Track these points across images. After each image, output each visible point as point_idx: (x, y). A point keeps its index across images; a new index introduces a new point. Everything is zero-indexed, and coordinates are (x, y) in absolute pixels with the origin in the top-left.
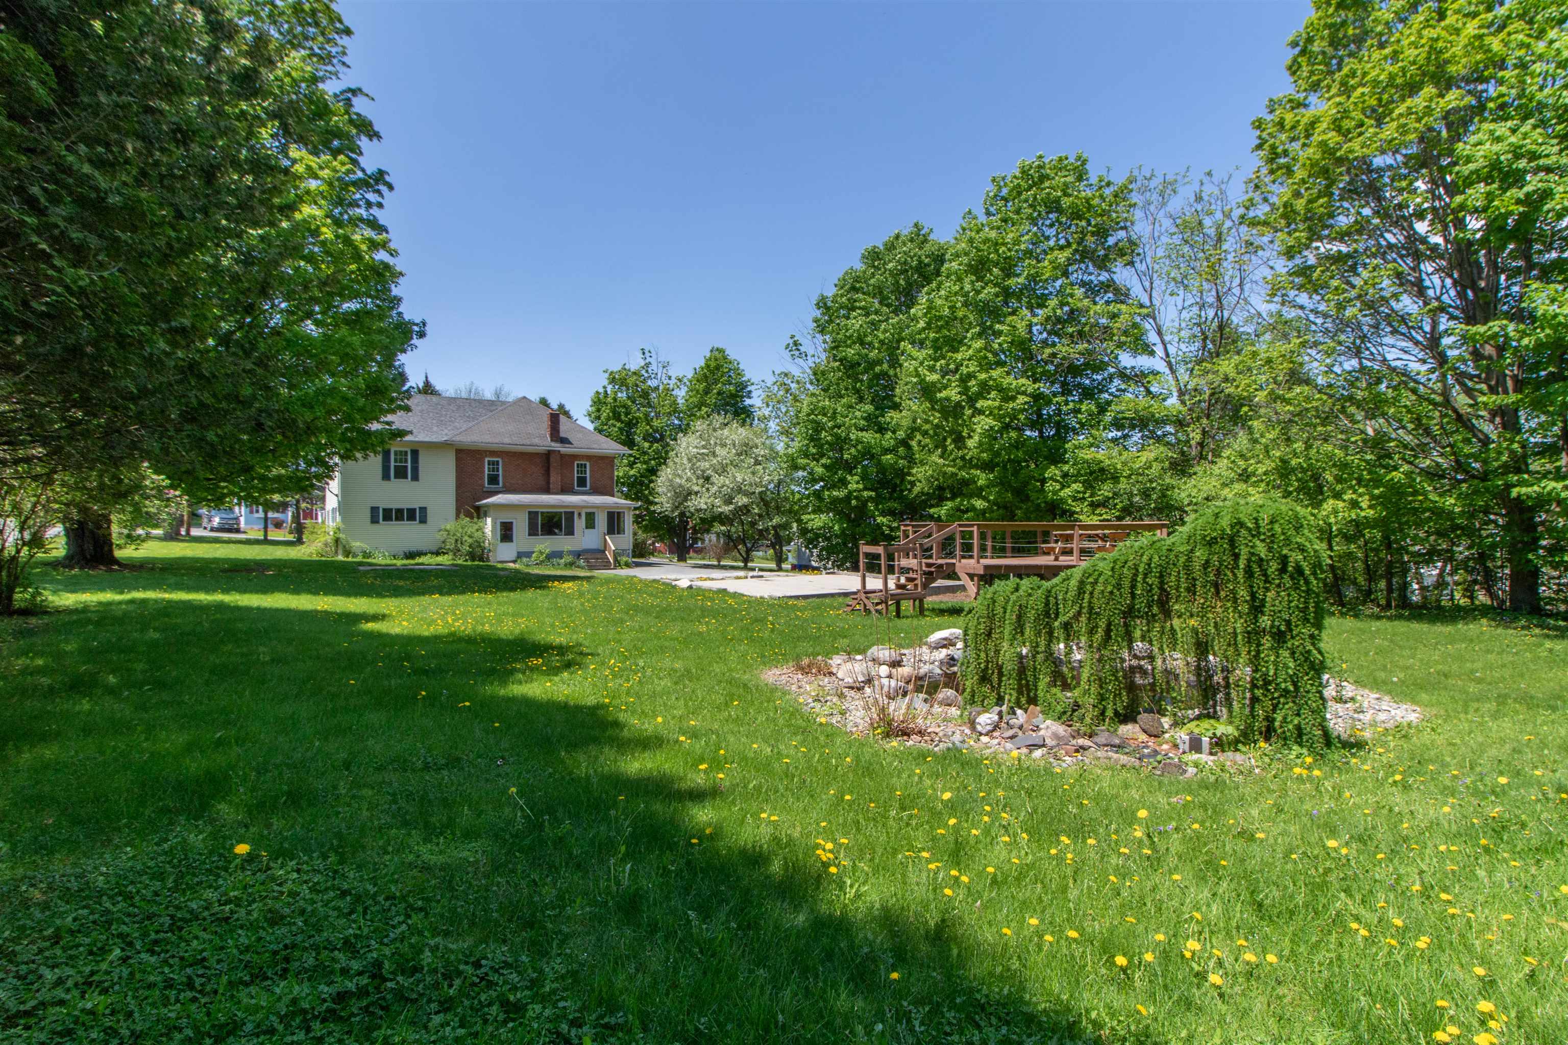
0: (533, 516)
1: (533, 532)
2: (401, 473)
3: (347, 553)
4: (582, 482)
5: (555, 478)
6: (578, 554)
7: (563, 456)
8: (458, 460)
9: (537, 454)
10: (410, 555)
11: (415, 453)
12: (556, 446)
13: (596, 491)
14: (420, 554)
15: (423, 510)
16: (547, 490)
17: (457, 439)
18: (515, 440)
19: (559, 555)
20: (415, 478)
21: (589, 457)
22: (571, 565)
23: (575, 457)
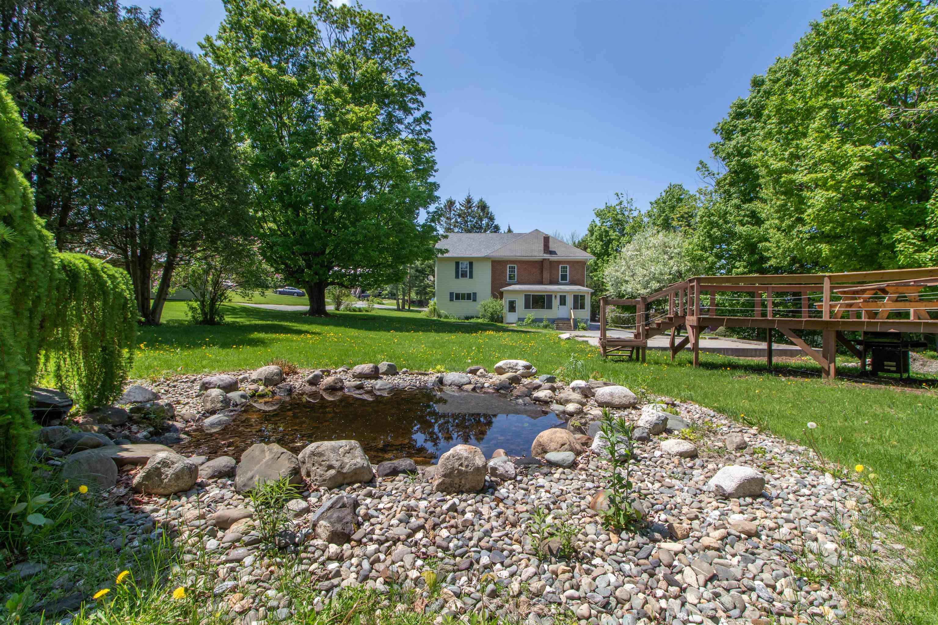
0: (527, 297)
1: (527, 306)
2: (464, 275)
3: (439, 316)
4: (564, 277)
5: (546, 275)
6: (553, 321)
7: (551, 262)
8: (492, 266)
9: (536, 262)
10: (467, 318)
11: (471, 264)
12: (547, 256)
13: (572, 283)
14: (472, 317)
15: (475, 294)
16: (541, 283)
17: (494, 254)
18: (524, 254)
19: (541, 320)
20: (471, 277)
21: (568, 262)
22: (546, 327)
23: (559, 262)
